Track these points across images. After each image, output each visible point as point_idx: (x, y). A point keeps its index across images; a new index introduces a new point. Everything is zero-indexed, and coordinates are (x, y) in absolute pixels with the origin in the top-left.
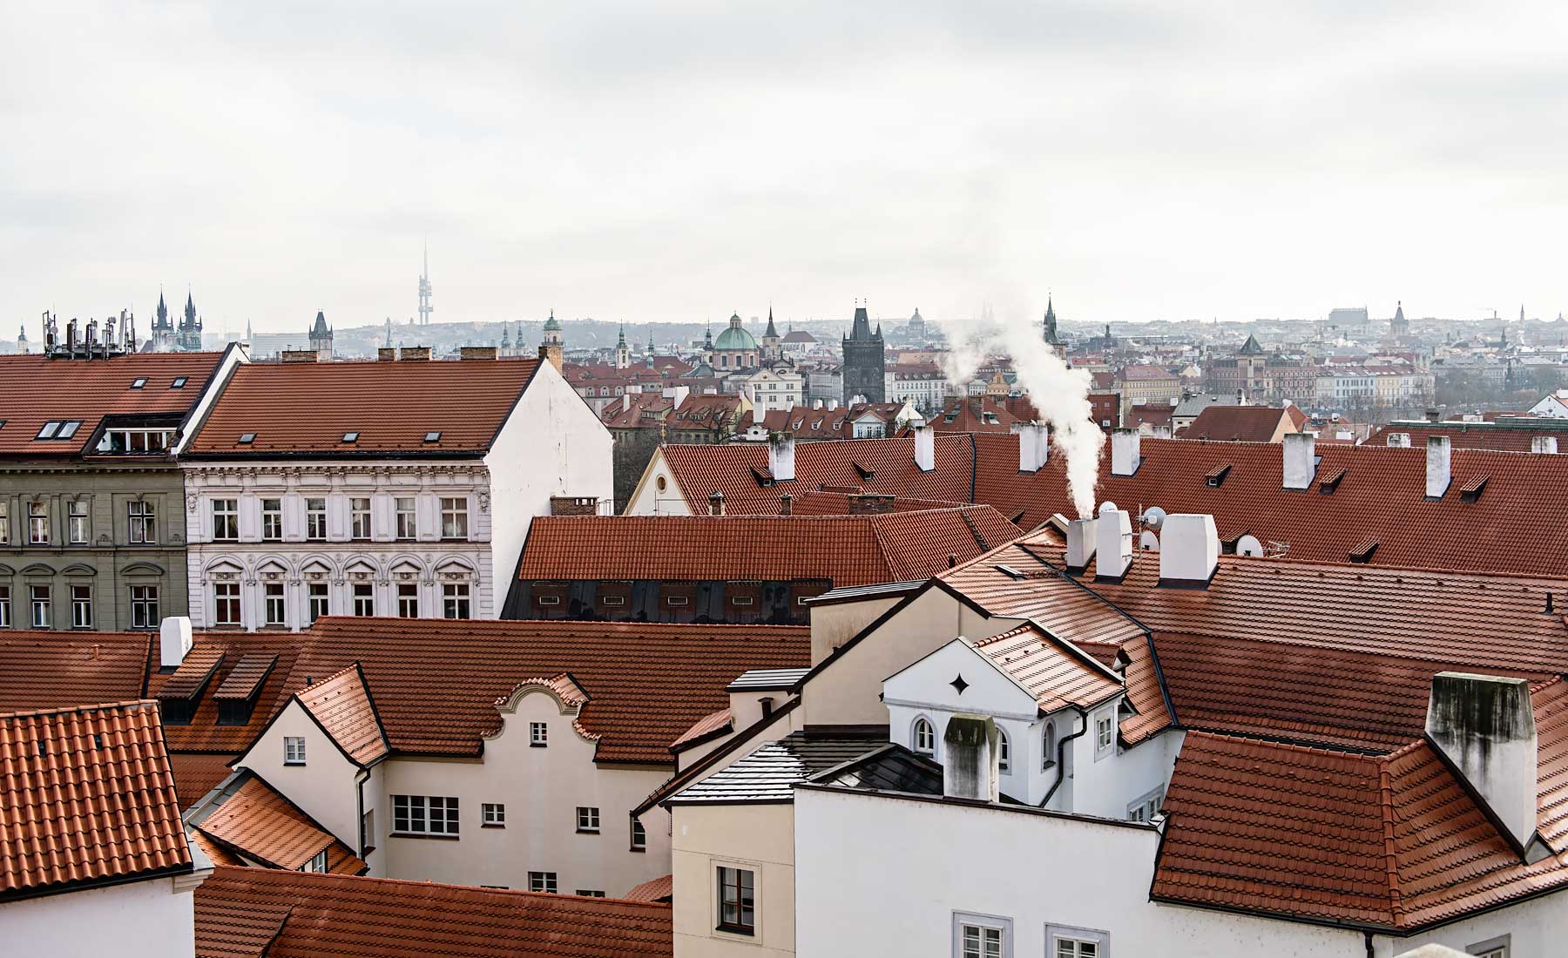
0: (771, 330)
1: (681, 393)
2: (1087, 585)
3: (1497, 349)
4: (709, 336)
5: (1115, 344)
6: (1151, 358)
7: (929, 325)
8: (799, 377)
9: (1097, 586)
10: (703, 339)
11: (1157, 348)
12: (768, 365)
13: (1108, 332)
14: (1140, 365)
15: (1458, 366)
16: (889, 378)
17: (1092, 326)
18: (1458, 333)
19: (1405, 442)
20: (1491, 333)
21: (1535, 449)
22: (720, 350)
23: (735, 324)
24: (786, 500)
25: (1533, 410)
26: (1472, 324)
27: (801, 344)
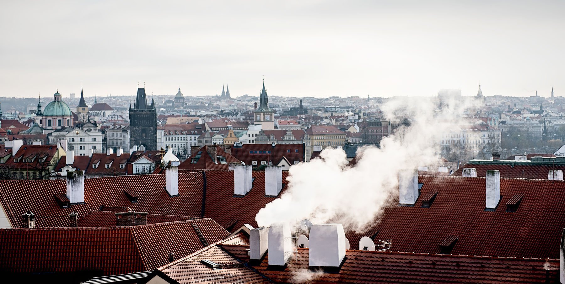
0: (82, 103)
1: (17, 145)
2: (262, 272)
3: (537, 115)
4: (39, 106)
5: (306, 111)
6: (328, 121)
7: (188, 99)
8: (100, 133)
9: (269, 272)
10: (36, 108)
11: (332, 114)
12: (80, 125)
13: (301, 104)
14: (321, 125)
15: (515, 126)
16: (160, 134)
17: (291, 100)
18: (515, 105)
19: (473, 174)
20: (534, 105)
21: (550, 178)
22: (47, 116)
23: (57, 98)
24: (73, 217)
25: (557, 152)
26: (523, 99)
27: (103, 111)
